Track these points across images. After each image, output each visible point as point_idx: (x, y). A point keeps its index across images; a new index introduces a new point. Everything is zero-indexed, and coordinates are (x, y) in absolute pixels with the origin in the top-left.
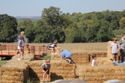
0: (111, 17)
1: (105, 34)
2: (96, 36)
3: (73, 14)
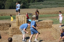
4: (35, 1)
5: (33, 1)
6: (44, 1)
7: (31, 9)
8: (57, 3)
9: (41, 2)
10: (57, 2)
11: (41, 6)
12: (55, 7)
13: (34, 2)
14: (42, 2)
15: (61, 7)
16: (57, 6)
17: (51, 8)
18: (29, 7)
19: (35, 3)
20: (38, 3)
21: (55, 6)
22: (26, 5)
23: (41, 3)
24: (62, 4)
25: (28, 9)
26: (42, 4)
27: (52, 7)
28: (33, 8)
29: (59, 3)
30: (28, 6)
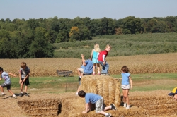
0: (58, 26)
1: (39, 48)
2: (28, 50)
3: (15, 21)
4: (69, 38)
5: (63, 37)
6: (93, 37)
7: (61, 59)
8: (130, 45)
9: (85, 41)
10: (129, 42)
11: (87, 50)
12: (125, 55)
13: (67, 39)
14: (90, 41)
15: (142, 53)
16: (130, 52)
17: (114, 58)
18: (55, 54)
19: (70, 42)
20: (78, 42)
21: (126, 52)
22: (48, 49)
23: (85, 44)
24: (143, 47)
25: (54, 59)
26: (88, 46)
27: (117, 55)
28: (64, 57)
29: (134, 42)
30: (52, 51)
